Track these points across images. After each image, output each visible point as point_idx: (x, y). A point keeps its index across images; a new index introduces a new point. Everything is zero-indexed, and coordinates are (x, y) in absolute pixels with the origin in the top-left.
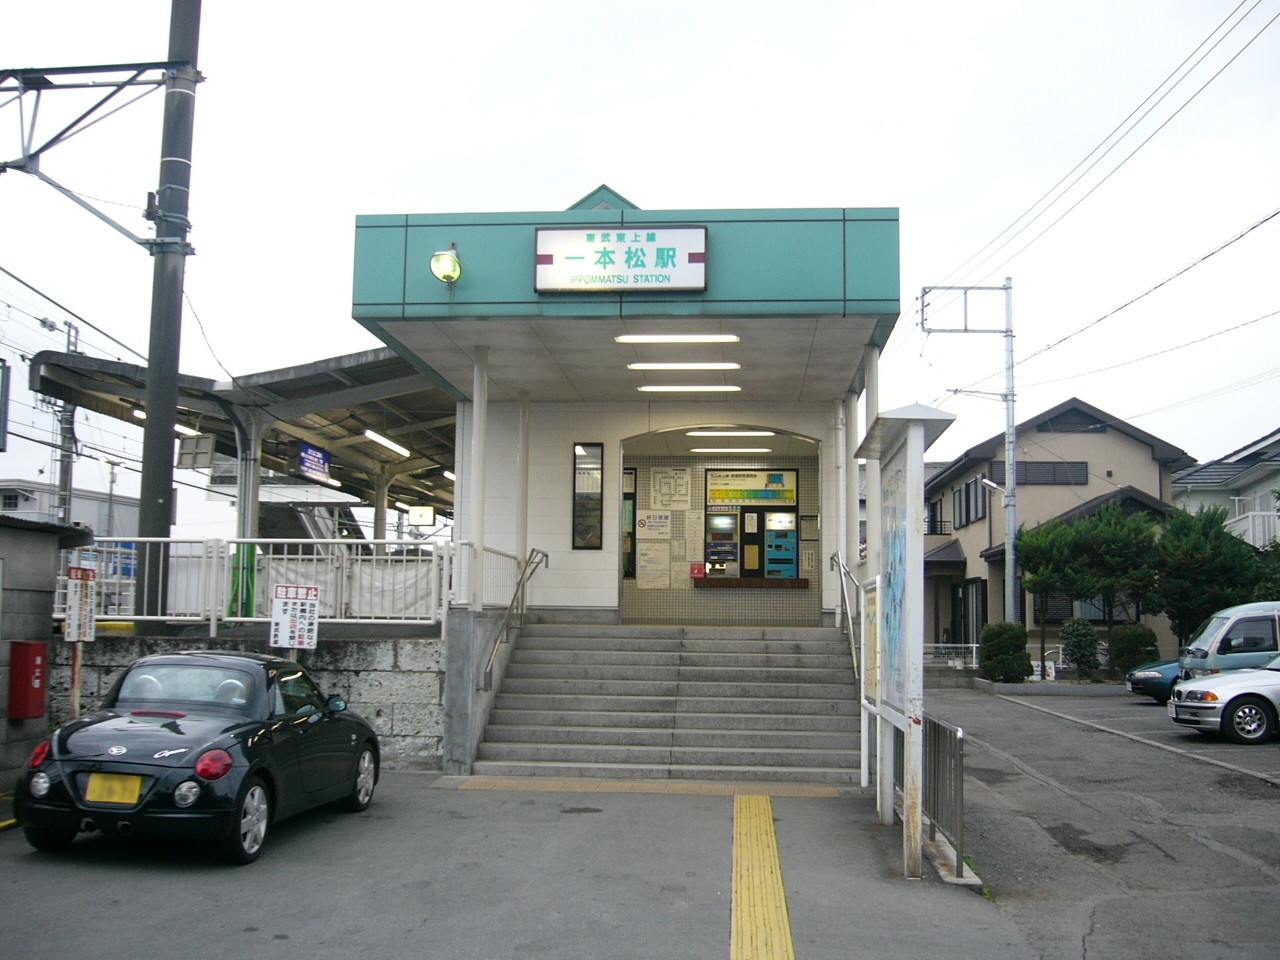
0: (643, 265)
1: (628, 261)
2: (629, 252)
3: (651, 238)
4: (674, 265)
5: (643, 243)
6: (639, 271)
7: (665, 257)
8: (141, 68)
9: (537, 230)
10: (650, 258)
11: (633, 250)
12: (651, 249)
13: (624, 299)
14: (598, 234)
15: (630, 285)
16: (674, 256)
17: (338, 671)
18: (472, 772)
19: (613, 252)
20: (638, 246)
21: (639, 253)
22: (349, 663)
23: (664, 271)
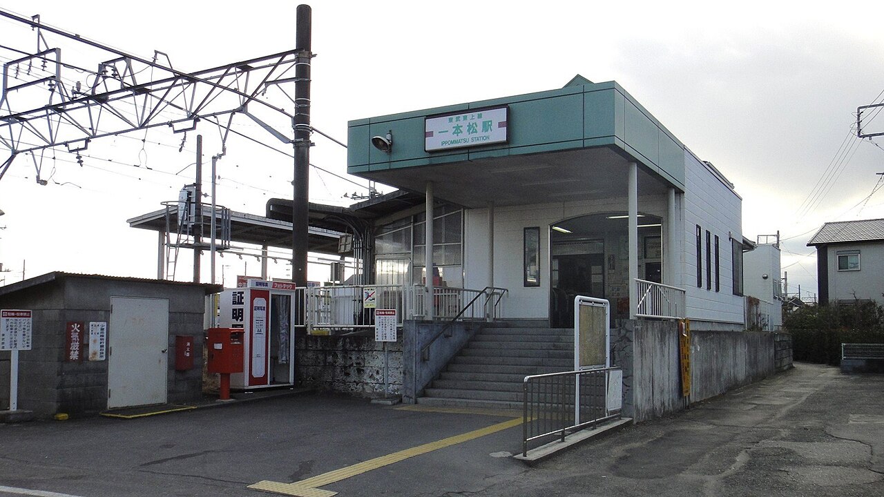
0: (476, 132)
1: (469, 131)
2: (469, 126)
3: (480, 116)
4: (491, 130)
5: (476, 120)
6: (475, 135)
7: (487, 126)
8: (284, 54)
9: (425, 119)
10: (480, 128)
11: (471, 124)
12: (480, 123)
13: (470, 151)
14: (454, 117)
15: (470, 143)
16: (491, 125)
17: (359, 351)
18: (416, 403)
19: (462, 126)
20: (473, 121)
21: (474, 125)
22: (364, 347)
23: (486, 134)
